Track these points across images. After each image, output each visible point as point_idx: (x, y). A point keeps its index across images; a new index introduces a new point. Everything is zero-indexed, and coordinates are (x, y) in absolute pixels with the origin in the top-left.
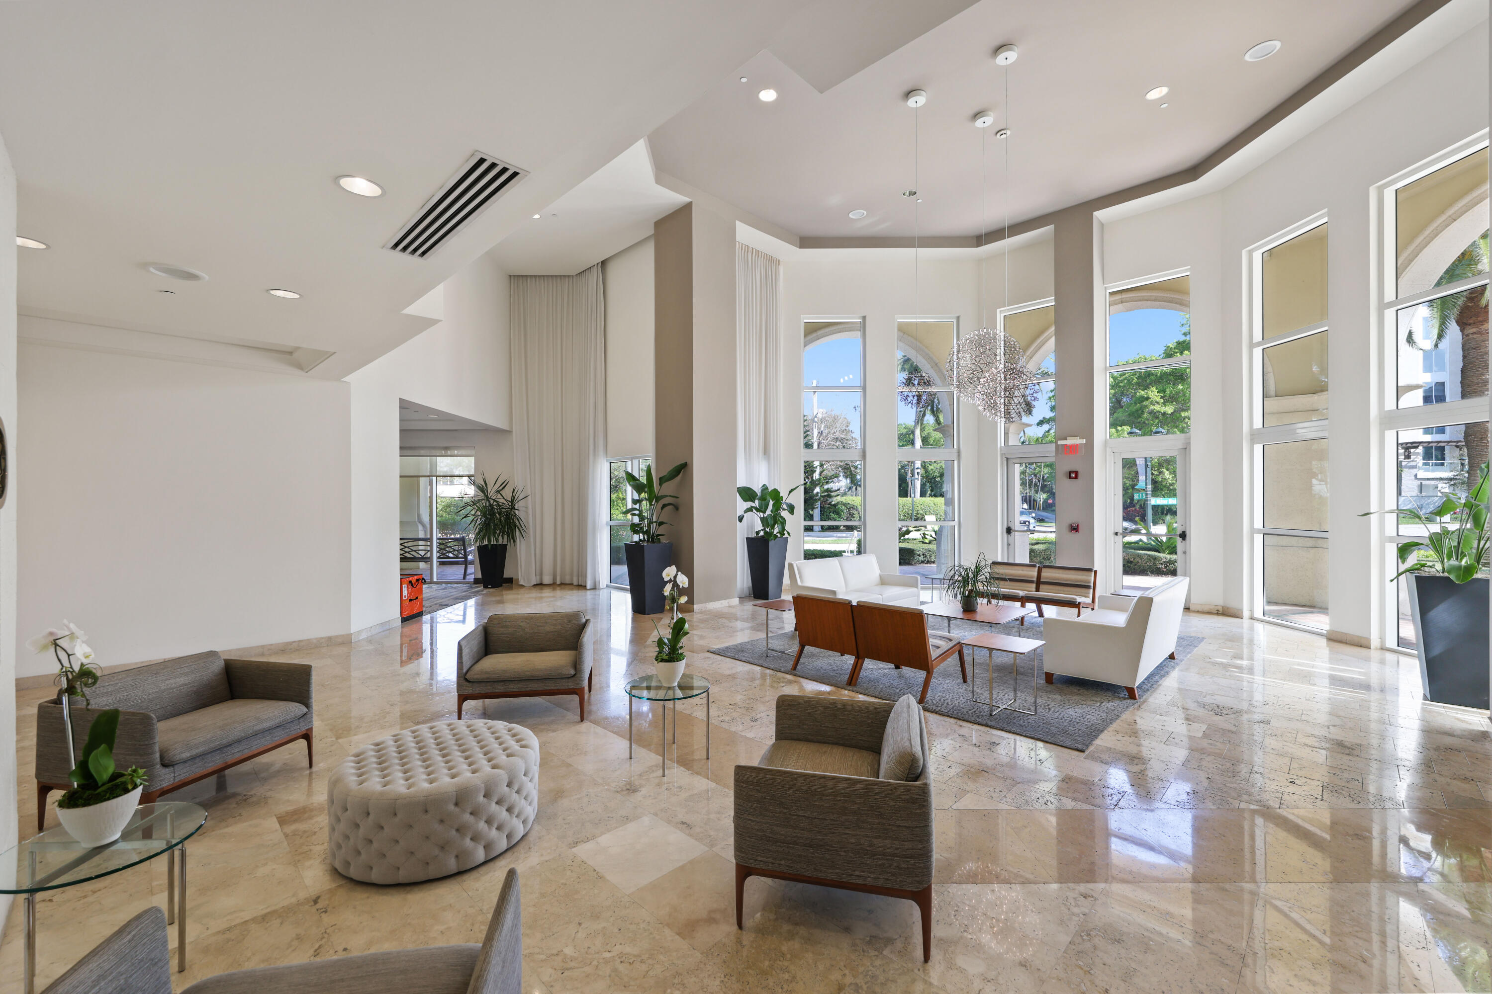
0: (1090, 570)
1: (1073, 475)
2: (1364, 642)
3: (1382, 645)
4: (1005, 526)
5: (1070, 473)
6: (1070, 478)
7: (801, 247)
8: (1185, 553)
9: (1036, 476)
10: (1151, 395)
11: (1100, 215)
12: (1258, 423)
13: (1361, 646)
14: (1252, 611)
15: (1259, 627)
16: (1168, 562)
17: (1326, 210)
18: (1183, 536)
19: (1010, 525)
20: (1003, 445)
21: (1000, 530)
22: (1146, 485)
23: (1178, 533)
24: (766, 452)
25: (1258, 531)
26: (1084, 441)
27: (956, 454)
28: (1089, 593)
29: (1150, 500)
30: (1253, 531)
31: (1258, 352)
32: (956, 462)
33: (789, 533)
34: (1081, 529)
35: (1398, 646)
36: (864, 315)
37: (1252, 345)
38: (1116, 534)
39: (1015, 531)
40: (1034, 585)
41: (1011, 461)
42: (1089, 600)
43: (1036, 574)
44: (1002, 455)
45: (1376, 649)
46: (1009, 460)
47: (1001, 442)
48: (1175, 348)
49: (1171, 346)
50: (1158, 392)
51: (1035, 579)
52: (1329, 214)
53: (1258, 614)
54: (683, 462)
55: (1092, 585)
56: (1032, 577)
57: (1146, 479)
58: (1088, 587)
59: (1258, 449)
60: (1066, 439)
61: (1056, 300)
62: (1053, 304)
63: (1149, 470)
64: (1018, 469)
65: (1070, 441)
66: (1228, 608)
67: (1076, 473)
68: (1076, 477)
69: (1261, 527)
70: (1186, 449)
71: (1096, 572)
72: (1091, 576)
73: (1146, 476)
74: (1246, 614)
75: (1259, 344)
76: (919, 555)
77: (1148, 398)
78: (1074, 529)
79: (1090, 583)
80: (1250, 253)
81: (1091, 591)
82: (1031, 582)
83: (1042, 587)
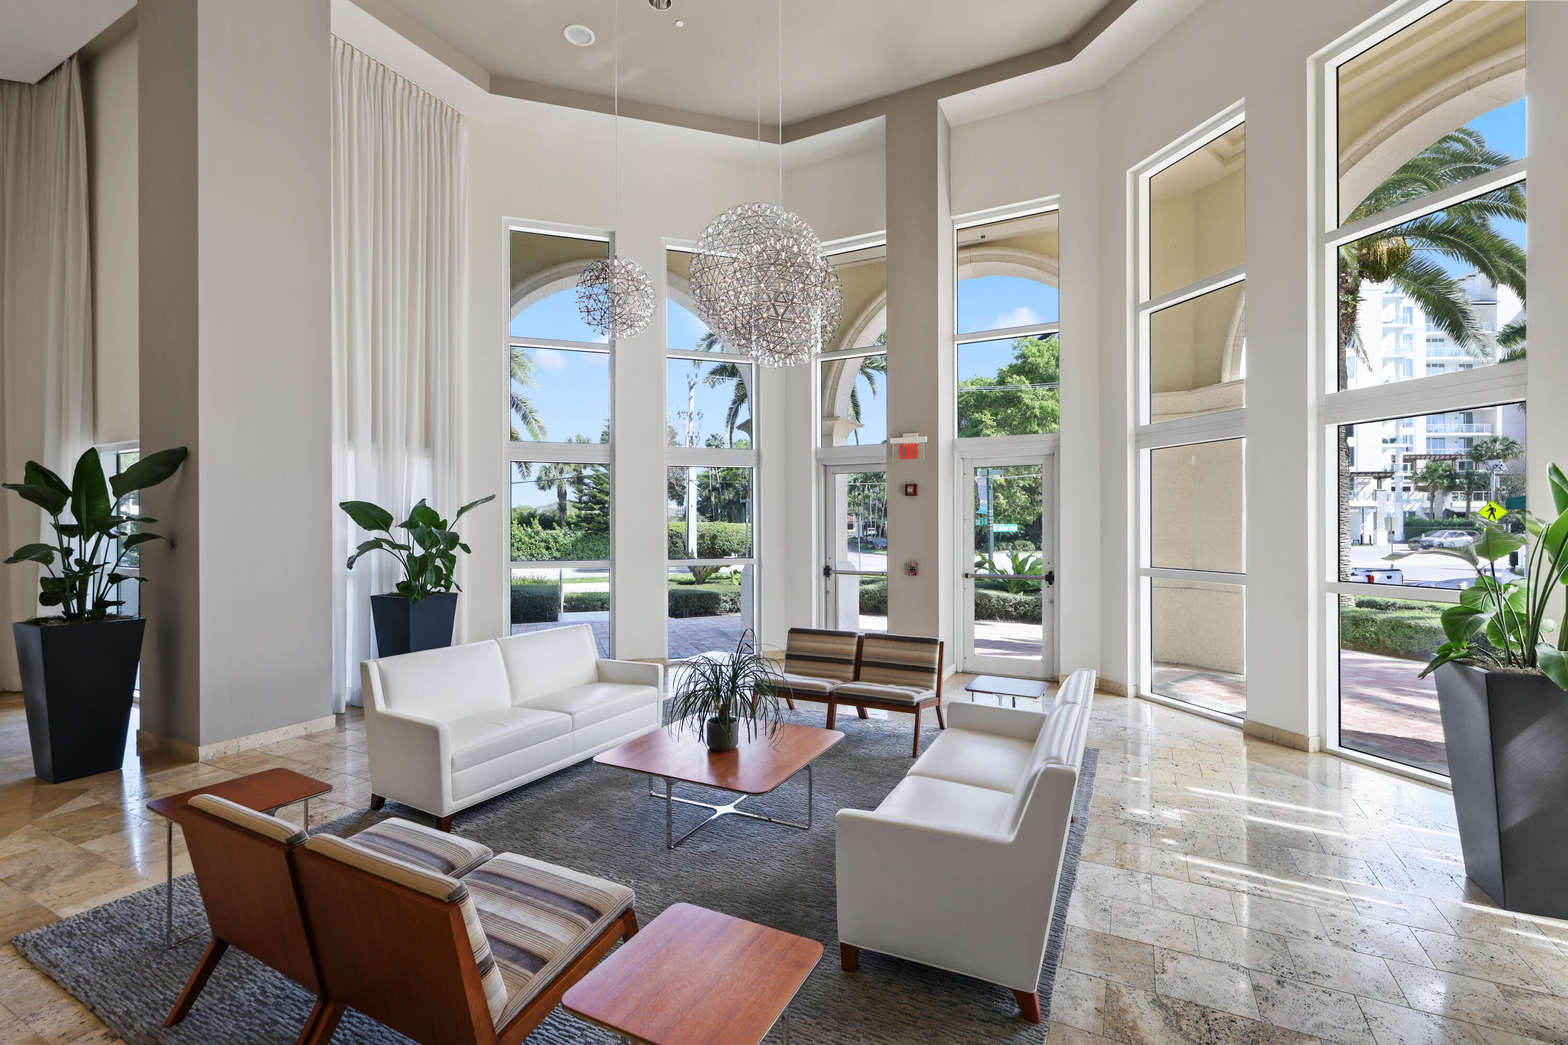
0: (933, 642)
1: (910, 490)
2: (1298, 741)
3: (1321, 746)
4: (823, 565)
5: (907, 486)
6: (907, 494)
7: (491, 92)
8: (1052, 602)
9: (879, 500)
10: (984, 418)
11: (949, 105)
12: (1144, 420)
13: (1294, 748)
14: (1137, 686)
15: (1146, 708)
16: (1018, 603)
17: (1242, 101)
18: (1050, 578)
19: (830, 563)
20: (819, 445)
21: (815, 570)
22: (988, 509)
23: (1043, 575)
24: (428, 442)
25: (1146, 572)
26: (925, 439)
27: (755, 458)
28: (932, 681)
29: (992, 527)
30: (1139, 572)
31: (1144, 316)
32: (754, 470)
33: (458, 587)
34: (921, 570)
35: (1340, 745)
36: (611, 230)
37: (1138, 308)
38: (967, 576)
39: (837, 573)
40: (851, 668)
41: (830, 470)
42: (931, 693)
43: (854, 648)
44: (818, 460)
45: (1315, 752)
46: (828, 468)
47: (817, 440)
48: (1008, 372)
49: (1005, 369)
50: (991, 415)
51: (853, 658)
52: (1247, 107)
53: (1145, 690)
54: (176, 445)
55: (936, 667)
56: (850, 655)
57: (988, 503)
58: (930, 671)
59: (1145, 453)
60: (901, 436)
61: (888, 236)
62: (884, 242)
63: (991, 492)
64: (842, 481)
65: (907, 439)
66: (1107, 681)
67: (915, 487)
68: (915, 493)
69: (1148, 567)
70: (1053, 456)
71: (942, 644)
72: (935, 652)
73: (988, 500)
74: (1131, 691)
75: (1146, 306)
76: (726, 602)
77: (981, 422)
78: (912, 570)
79: (933, 663)
80: (1136, 174)
81: (936, 676)
82: (847, 662)
83: (864, 670)
